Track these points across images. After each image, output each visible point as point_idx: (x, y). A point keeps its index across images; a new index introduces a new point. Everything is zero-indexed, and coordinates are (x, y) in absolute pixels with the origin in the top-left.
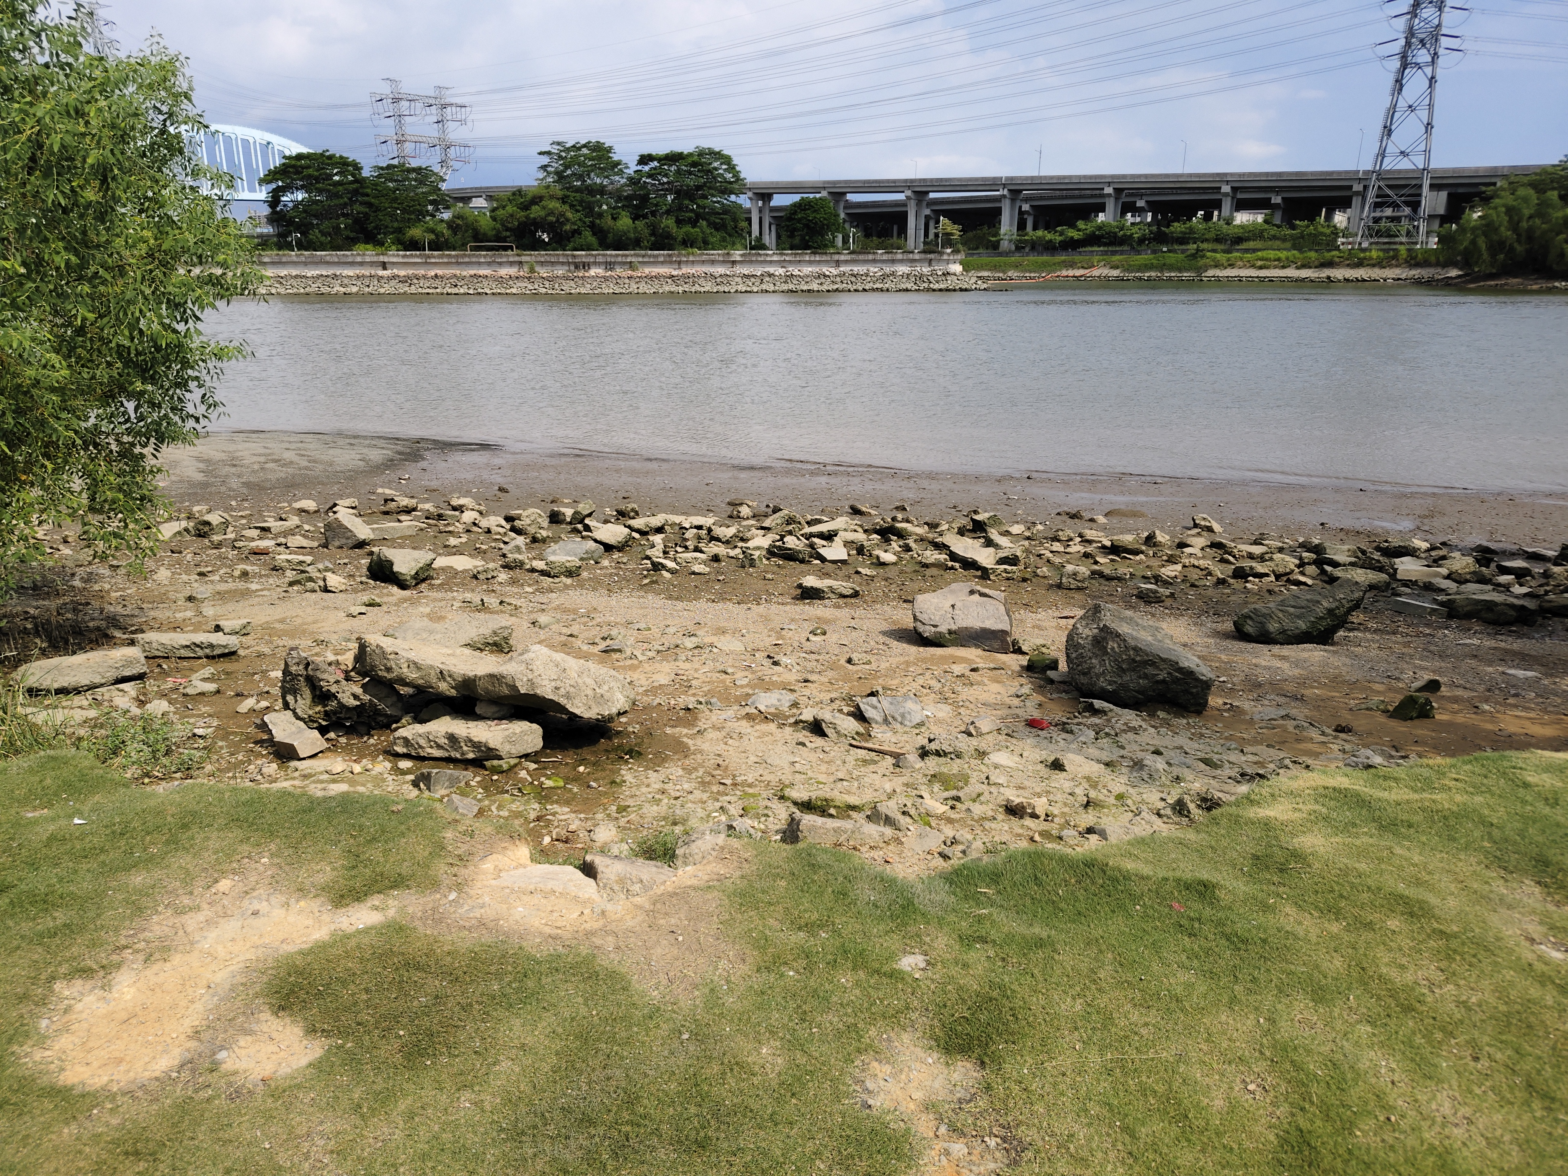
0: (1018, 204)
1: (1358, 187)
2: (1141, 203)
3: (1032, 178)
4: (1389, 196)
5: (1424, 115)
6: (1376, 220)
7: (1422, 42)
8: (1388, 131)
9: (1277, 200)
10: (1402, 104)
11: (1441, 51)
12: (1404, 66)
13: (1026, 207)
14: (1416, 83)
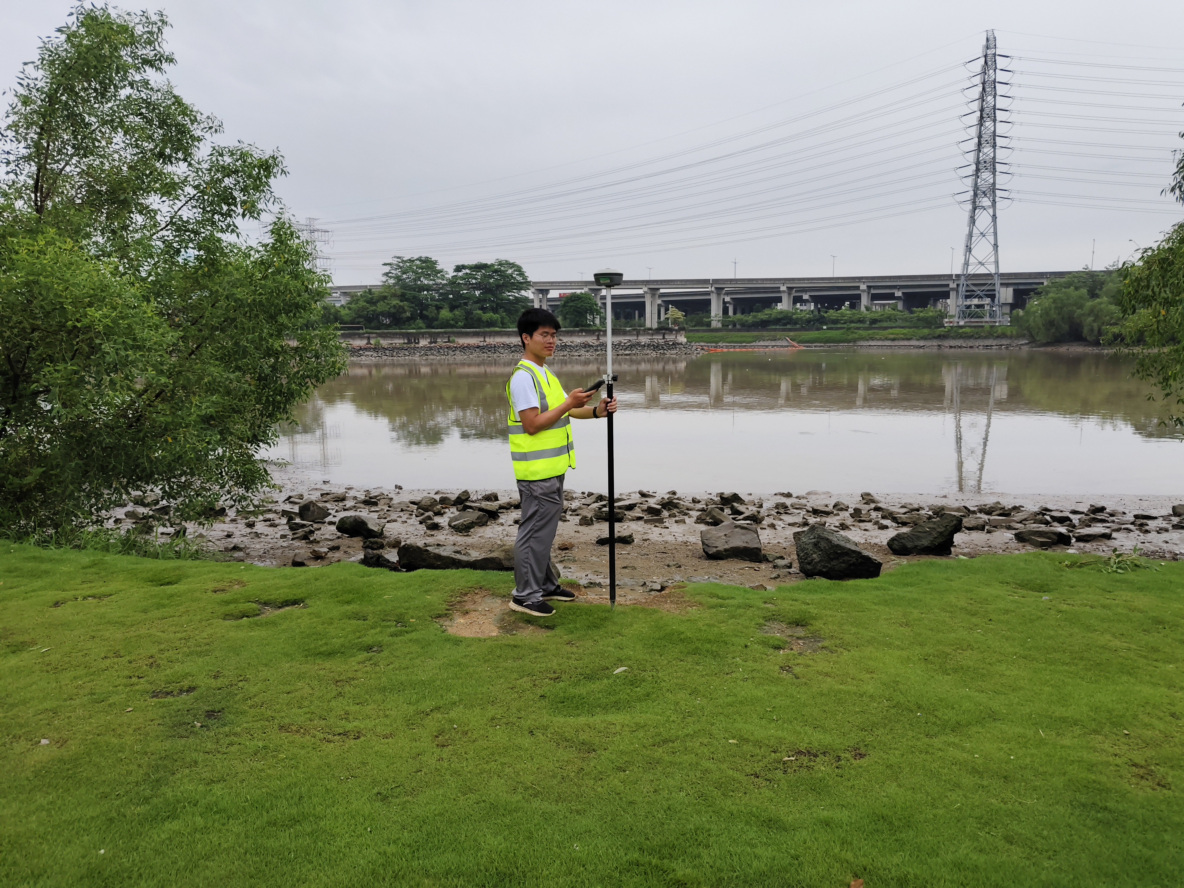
0: (722, 297)
1: (953, 285)
2: (806, 297)
3: (731, 280)
4: (974, 291)
5: (992, 239)
6: (968, 307)
7: (984, 192)
8: (969, 249)
9: (898, 294)
10: (975, 231)
11: (997, 199)
12: (975, 209)
13: (727, 299)
14: (983, 219)
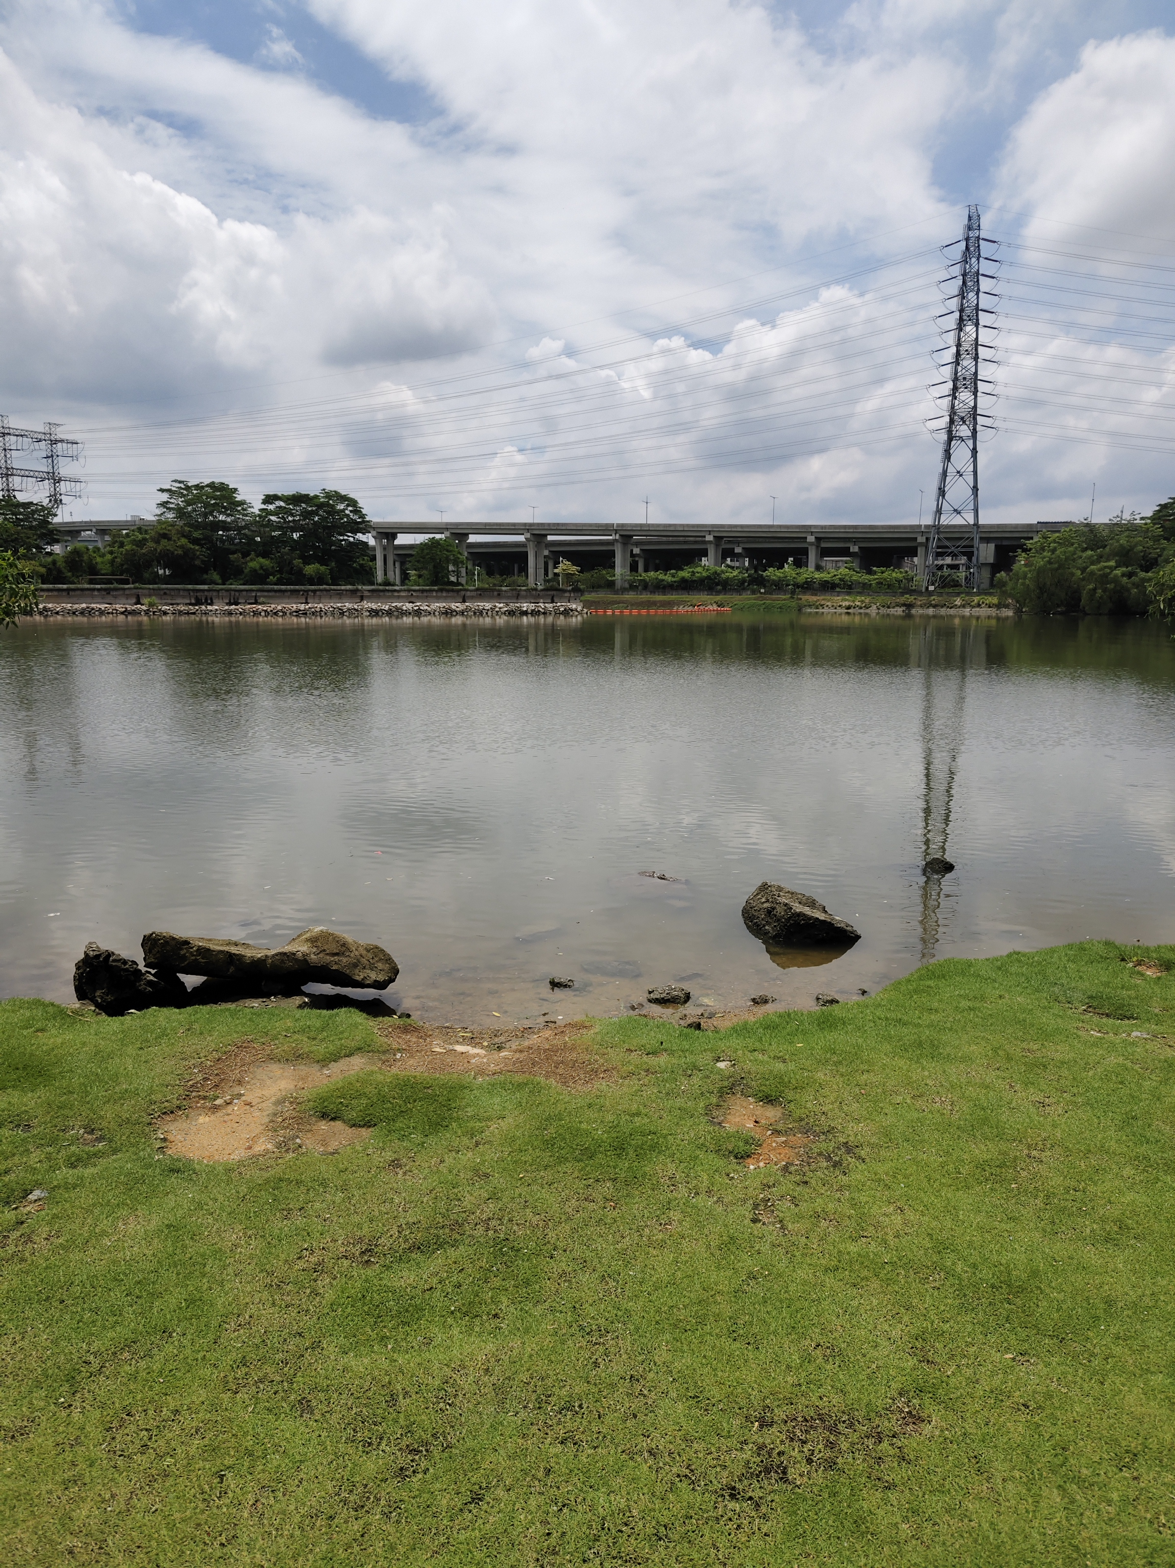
0: (630, 547)
1: (921, 539)
2: (738, 550)
3: (641, 525)
4: (947, 547)
5: (970, 480)
7: (962, 418)
8: (942, 492)
9: (855, 549)
10: (951, 470)
11: (978, 428)
12: (951, 438)
13: (636, 551)
